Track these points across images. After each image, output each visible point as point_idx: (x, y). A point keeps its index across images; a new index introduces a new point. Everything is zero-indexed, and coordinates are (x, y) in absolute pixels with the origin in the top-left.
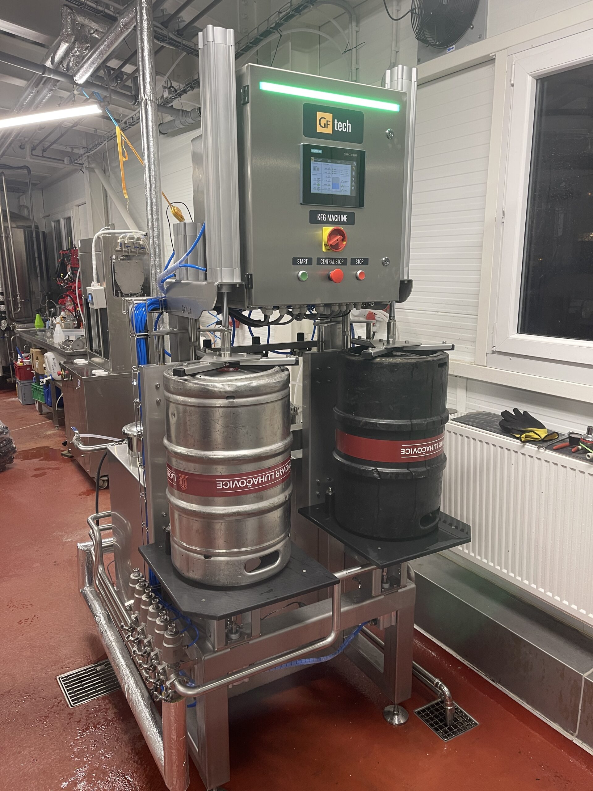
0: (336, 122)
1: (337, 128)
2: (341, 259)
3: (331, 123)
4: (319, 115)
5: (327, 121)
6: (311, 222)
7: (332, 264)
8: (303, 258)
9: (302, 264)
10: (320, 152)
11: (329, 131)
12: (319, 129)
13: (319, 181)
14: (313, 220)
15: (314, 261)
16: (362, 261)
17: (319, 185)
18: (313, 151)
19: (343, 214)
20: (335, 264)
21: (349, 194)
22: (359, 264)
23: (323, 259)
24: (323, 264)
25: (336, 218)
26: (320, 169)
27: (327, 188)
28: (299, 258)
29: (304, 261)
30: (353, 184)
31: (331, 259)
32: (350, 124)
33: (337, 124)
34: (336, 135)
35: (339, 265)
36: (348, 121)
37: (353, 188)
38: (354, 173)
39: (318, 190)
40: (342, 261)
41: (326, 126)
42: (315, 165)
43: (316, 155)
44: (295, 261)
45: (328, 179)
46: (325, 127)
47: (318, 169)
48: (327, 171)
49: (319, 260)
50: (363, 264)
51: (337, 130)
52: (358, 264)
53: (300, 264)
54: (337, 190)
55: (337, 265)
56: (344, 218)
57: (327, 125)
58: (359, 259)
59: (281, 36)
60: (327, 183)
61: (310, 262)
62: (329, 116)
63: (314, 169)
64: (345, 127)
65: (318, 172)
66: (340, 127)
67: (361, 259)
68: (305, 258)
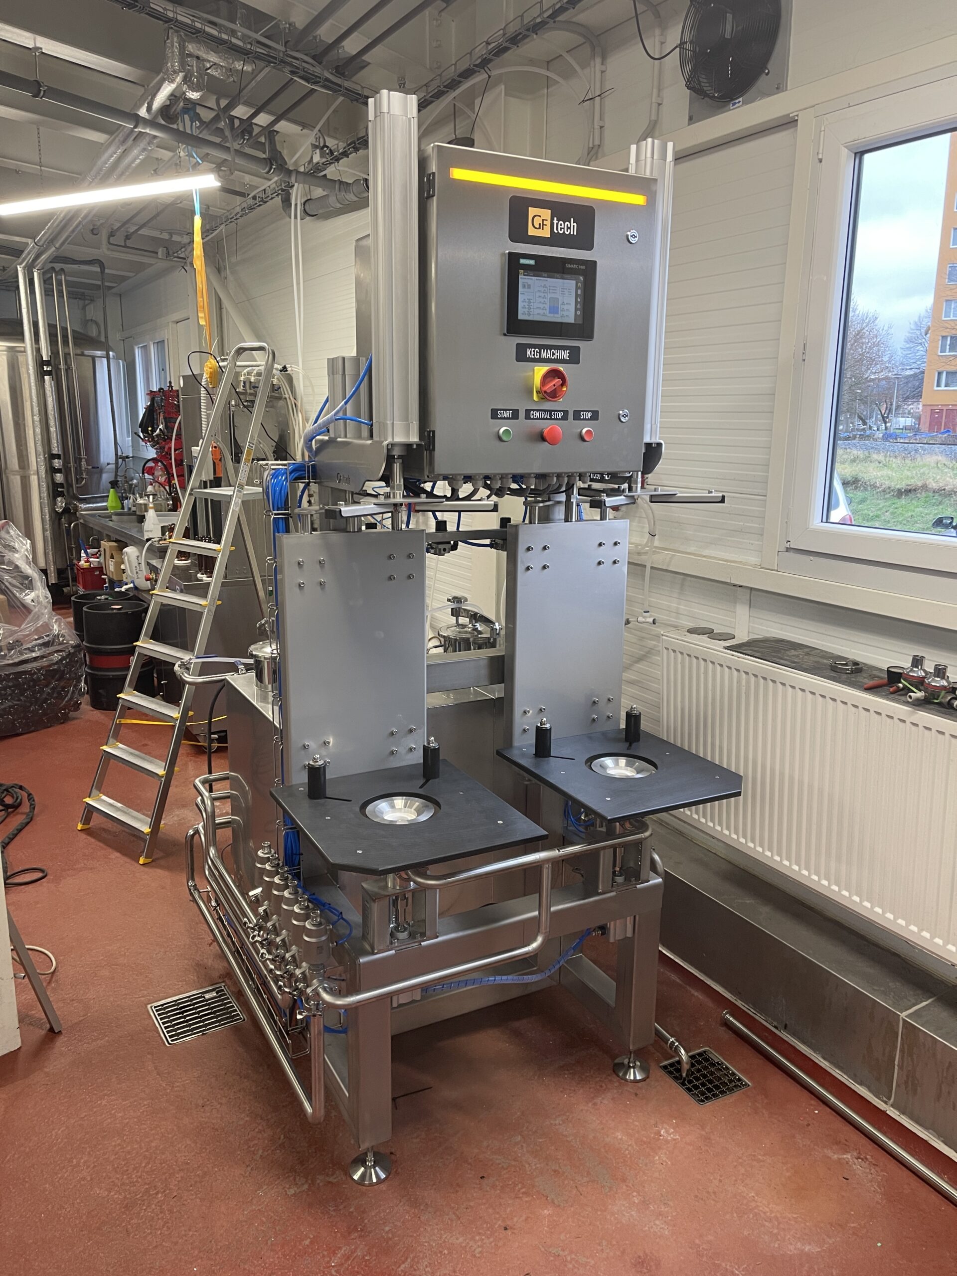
0: (555, 221)
1: (557, 229)
2: (560, 411)
3: (548, 223)
4: (532, 211)
5: (543, 220)
6: (518, 360)
7: (547, 419)
8: (506, 410)
9: (505, 418)
10: (532, 262)
11: (546, 233)
12: (532, 232)
13: (529, 302)
14: (521, 355)
15: (522, 414)
16: (590, 414)
17: (529, 308)
18: (522, 261)
19: (564, 348)
20: (551, 419)
21: (573, 321)
22: (585, 419)
23: (534, 410)
24: (533, 419)
25: (554, 354)
26: (532, 287)
27: (541, 312)
28: (501, 410)
29: (507, 414)
30: (579, 306)
31: (545, 411)
32: (575, 224)
33: (557, 224)
34: (556, 240)
35: (557, 419)
36: (572, 219)
37: (579, 313)
38: (579, 292)
39: (529, 315)
40: (561, 414)
41: (541, 226)
42: (526, 281)
43: (526, 268)
44: (494, 414)
45: (542, 300)
46: (539, 228)
47: (529, 287)
48: (542, 289)
49: (528, 412)
50: (591, 419)
51: (556, 231)
52: (583, 419)
53: (501, 418)
54: (556, 315)
55: (554, 419)
56: (565, 355)
57: (543, 225)
58: (586, 411)
59: (489, 77)
60: (542, 306)
61: (515, 415)
62: (546, 213)
63: (524, 287)
64: (568, 228)
65: (529, 290)
66: (561, 229)
67: (589, 411)
68: (509, 410)
